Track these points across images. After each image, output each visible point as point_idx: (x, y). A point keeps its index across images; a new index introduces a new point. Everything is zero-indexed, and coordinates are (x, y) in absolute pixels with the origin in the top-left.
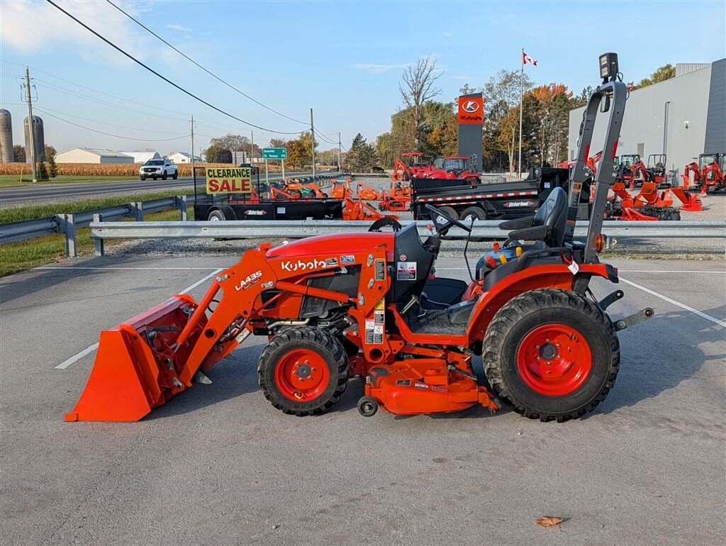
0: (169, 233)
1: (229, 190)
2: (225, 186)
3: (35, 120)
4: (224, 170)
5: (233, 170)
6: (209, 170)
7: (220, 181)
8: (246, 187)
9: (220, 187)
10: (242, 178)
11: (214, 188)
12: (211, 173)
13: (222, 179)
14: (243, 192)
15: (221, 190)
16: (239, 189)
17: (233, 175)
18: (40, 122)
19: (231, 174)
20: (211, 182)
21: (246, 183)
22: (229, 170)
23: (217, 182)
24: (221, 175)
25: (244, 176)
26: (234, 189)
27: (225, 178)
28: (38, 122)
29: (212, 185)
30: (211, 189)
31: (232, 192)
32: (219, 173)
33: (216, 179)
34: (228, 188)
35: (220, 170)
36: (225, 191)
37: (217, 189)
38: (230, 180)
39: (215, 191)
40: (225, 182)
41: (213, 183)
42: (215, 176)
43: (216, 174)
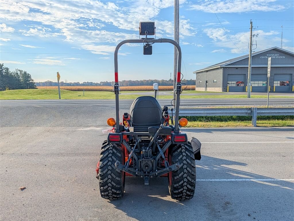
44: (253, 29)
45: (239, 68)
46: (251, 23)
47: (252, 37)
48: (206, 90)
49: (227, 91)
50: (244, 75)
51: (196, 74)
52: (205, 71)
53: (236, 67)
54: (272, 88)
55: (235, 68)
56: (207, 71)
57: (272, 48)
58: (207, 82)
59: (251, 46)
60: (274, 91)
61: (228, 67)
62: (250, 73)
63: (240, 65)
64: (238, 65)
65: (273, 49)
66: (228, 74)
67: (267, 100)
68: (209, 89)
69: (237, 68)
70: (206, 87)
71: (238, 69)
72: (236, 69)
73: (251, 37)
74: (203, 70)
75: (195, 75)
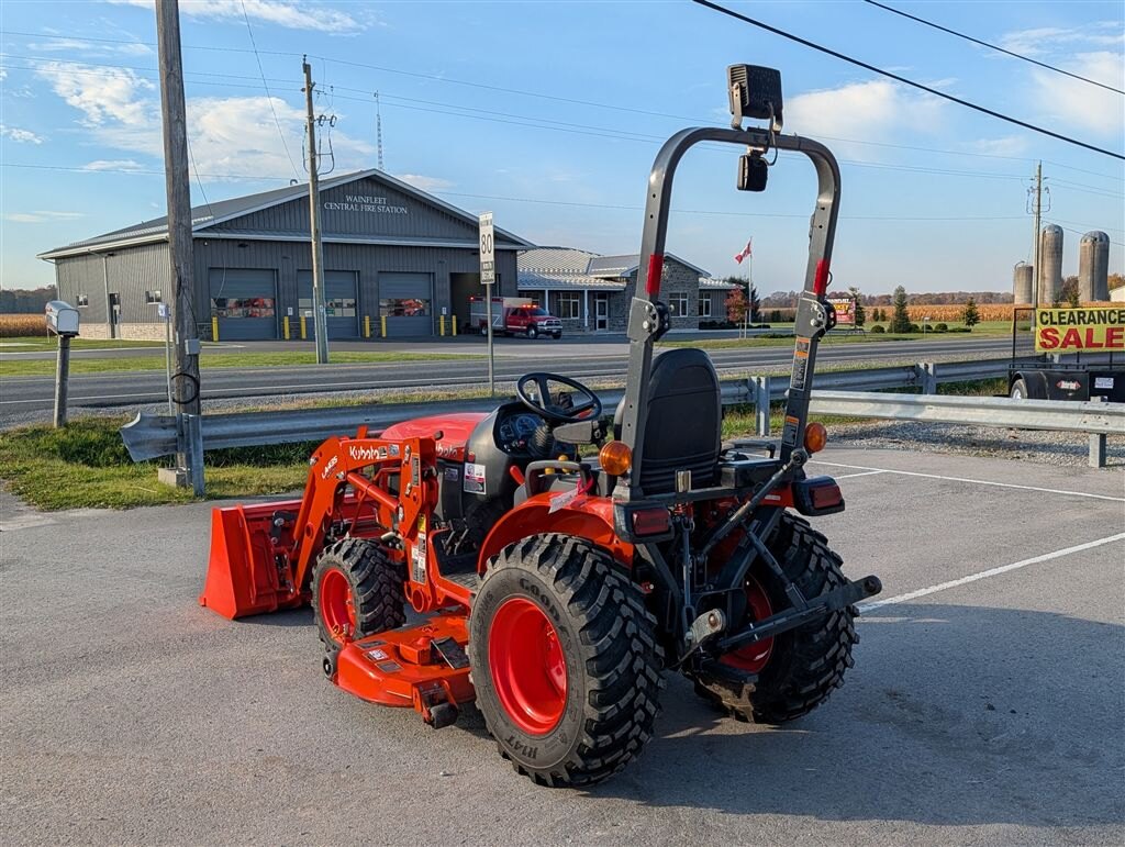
0: (880, 411)
1: (1079, 345)
2: (1072, 339)
3: (1097, 236)
4: (1071, 313)
5: (1091, 312)
6: (1043, 313)
7: (1062, 332)
8: (1114, 341)
9: (1061, 340)
10: (1109, 325)
11: (1049, 343)
12: (1045, 318)
13: (1067, 327)
14: (1109, 350)
15: (1064, 346)
16: (1100, 345)
17: (1090, 320)
18: (1104, 239)
19: (1086, 319)
20: (1044, 334)
21: (1115, 334)
22: (1084, 313)
23: (1057, 332)
24: (1066, 320)
25: (1112, 322)
26: (1090, 343)
27: (1072, 326)
28: (1101, 240)
29: (1047, 337)
30: (1044, 345)
31: (1085, 350)
32: (1060, 318)
33: (1054, 327)
34: (1078, 343)
35: (1064, 313)
36: (1072, 349)
37: (1055, 345)
38: (1082, 329)
39: (1051, 347)
40: (1070, 332)
41: (1049, 334)
42: (1053, 323)
43: (1056, 319)
44: (314, 94)
45: (252, 245)
46: (307, 68)
47: (316, 123)
48: (113, 336)
49: (210, 339)
50: (271, 272)
51: (56, 263)
52: (100, 252)
53: (238, 240)
54: (375, 326)
55: (237, 244)
56: (111, 252)
57: (362, 172)
58: (113, 300)
59: (313, 161)
60: (384, 335)
61: (205, 239)
62: (318, 266)
63: (254, 231)
64: (247, 230)
65: (367, 179)
66: (211, 268)
67: (488, 365)
68: (127, 332)
69: (243, 244)
70: (114, 320)
71: (247, 248)
72: (241, 249)
73: (312, 126)
74: (93, 248)
75: (52, 267)
